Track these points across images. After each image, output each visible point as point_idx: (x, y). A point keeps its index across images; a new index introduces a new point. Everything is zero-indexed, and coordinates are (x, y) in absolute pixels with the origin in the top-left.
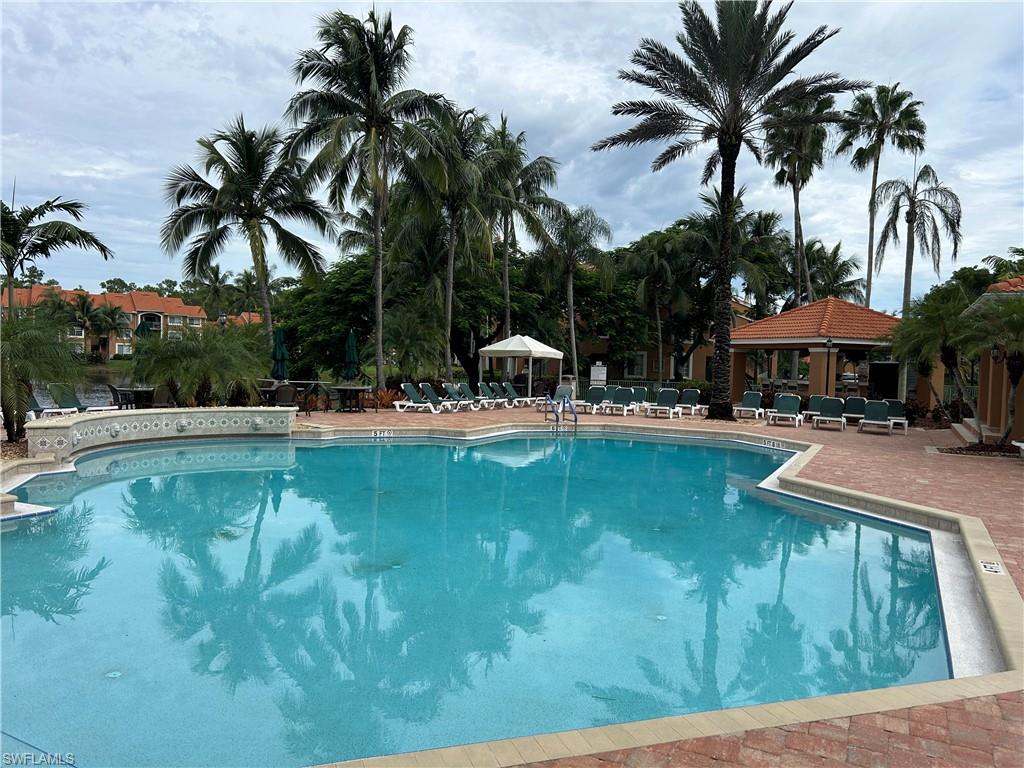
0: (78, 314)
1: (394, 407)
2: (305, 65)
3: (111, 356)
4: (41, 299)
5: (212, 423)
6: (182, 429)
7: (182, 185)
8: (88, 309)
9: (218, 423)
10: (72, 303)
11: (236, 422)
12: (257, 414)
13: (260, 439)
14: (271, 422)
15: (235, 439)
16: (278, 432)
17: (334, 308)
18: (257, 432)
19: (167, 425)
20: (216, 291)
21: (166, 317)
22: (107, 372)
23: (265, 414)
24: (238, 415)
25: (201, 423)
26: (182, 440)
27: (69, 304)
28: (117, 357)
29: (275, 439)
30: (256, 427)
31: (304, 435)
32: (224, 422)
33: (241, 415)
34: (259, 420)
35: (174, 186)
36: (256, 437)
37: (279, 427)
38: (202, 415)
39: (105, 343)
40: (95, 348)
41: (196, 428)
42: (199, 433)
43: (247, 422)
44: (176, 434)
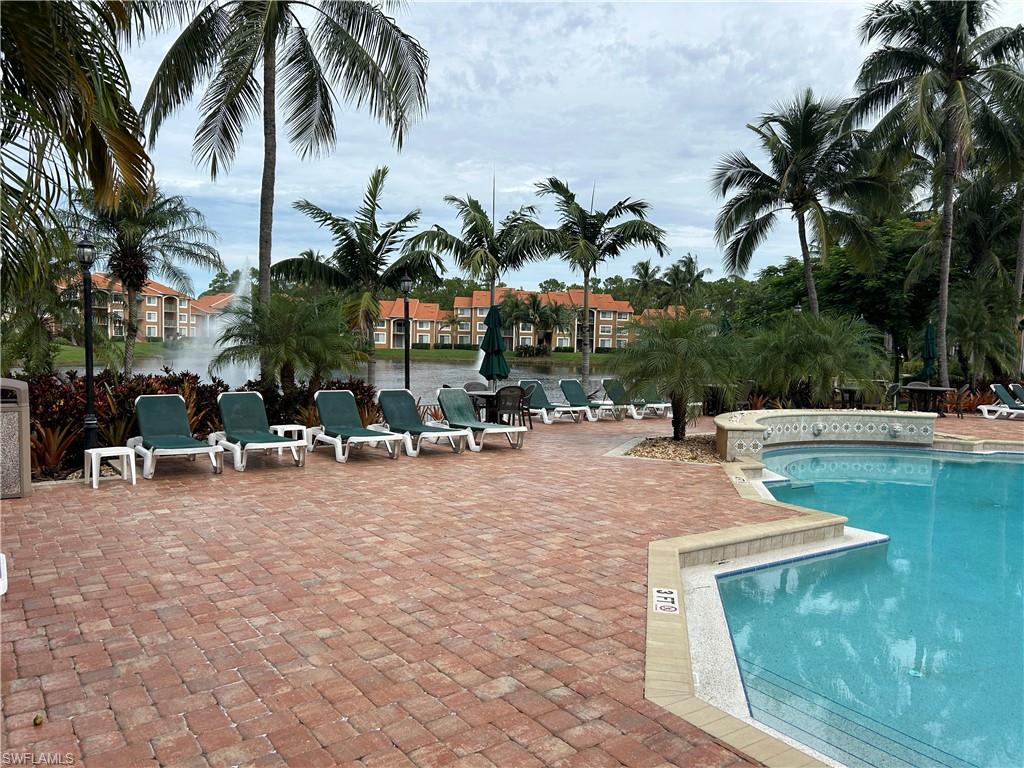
0: (531, 311)
1: (980, 412)
2: (875, 21)
3: (553, 349)
4: (502, 300)
5: (847, 427)
6: (818, 433)
7: (729, 174)
8: (538, 306)
9: (853, 427)
10: (526, 302)
11: (871, 428)
12: (896, 420)
13: (898, 448)
14: (912, 430)
15: (870, 447)
16: (921, 441)
17: (839, 296)
18: (894, 440)
19: (804, 428)
20: (646, 285)
21: (599, 312)
22: (552, 363)
23: (906, 420)
24: (874, 419)
25: (835, 427)
26: (818, 444)
27: (523, 303)
28: (558, 350)
29: (917, 449)
30: (894, 434)
31: (950, 446)
32: (859, 428)
33: (878, 419)
34: (898, 427)
35: (721, 176)
36: (893, 445)
37: (920, 436)
38: (836, 418)
39: (548, 337)
40: (540, 342)
41: (830, 433)
42: (833, 438)
43: (884, 428)
44: (811, 438)
